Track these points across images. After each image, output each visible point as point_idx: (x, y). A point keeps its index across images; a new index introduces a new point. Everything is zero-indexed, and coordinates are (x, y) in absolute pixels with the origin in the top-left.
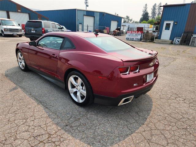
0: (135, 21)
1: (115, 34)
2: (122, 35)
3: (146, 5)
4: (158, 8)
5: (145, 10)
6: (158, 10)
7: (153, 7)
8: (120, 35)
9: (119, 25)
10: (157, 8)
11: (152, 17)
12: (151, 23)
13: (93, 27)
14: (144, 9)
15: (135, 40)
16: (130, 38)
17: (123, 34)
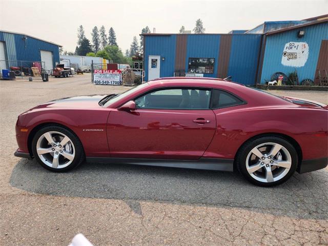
0: (68, 52)
1: (57, 74)
2: (70, 76)
3: (81, 27)
4: (101, 34)
5: (82, 36)
6: (102, 37)
7: (94, 31)
8: (67, 77)
9: (56, 58)
10: (99, 33)
11: (95, 47)
12: (102, 55)
13: (4, 62)
14: (80, 34)
15: (110, 84)
16: (101, 81)
17: (71, 74)
